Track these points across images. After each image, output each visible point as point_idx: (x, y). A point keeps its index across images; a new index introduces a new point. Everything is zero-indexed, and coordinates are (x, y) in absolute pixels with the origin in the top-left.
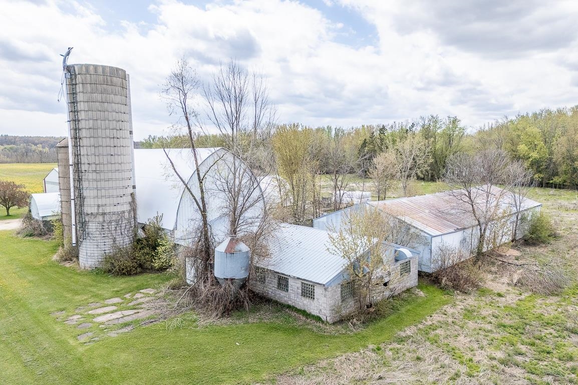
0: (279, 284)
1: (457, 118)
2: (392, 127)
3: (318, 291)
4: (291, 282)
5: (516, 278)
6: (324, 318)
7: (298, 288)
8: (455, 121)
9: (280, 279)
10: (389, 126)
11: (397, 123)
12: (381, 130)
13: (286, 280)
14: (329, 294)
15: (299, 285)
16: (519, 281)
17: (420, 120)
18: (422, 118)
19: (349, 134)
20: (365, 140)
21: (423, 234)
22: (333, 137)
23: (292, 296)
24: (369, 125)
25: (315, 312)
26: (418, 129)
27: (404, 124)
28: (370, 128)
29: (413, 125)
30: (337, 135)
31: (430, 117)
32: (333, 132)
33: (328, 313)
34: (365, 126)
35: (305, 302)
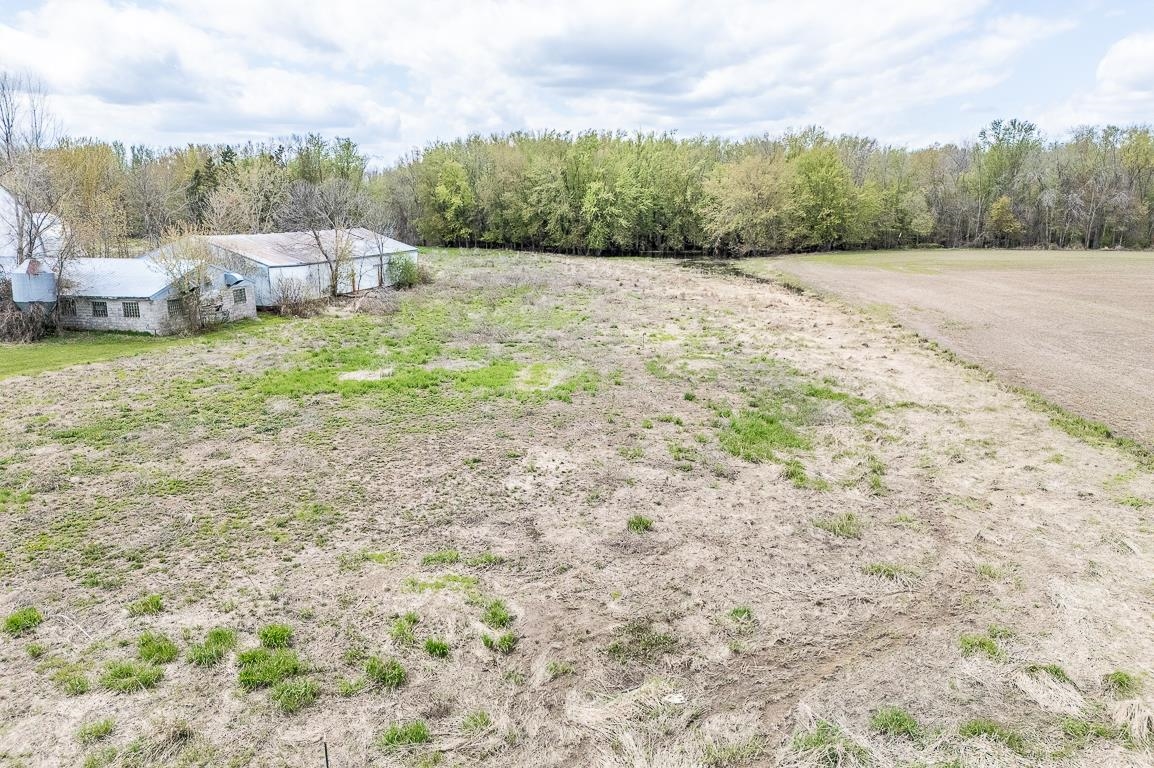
0: (95, 311)
1: (351, 140)
2: (246, 150)
3: (143, 307)
4: (110, 305)
5: (358, 305)
6: (152, 332)
7: (119, 310)
8: (348, 145)
9: (95, 305)
10: (241, 149)
11: (253, 143)
12: (225, 155)
13: (104, 305)
14: (155, 307)
15: (121, 306)
16: (360, 308)
17: (294, 142)
18: (296, 139)
19: (164, 160)
20: (197, 172)
21: (259, 265)
22: (130, 165)
23: (113, 319)
24: (201, 143)
25: (142, 329)
26: (289, 157)
27: (267, 145)
28: (204, 150)
29: (281, 149)
30: (136, 161)
31: (309, 137)
32: (129, 156)
33: (156, 326)
34: (195, 146)
35: (129, 322)
